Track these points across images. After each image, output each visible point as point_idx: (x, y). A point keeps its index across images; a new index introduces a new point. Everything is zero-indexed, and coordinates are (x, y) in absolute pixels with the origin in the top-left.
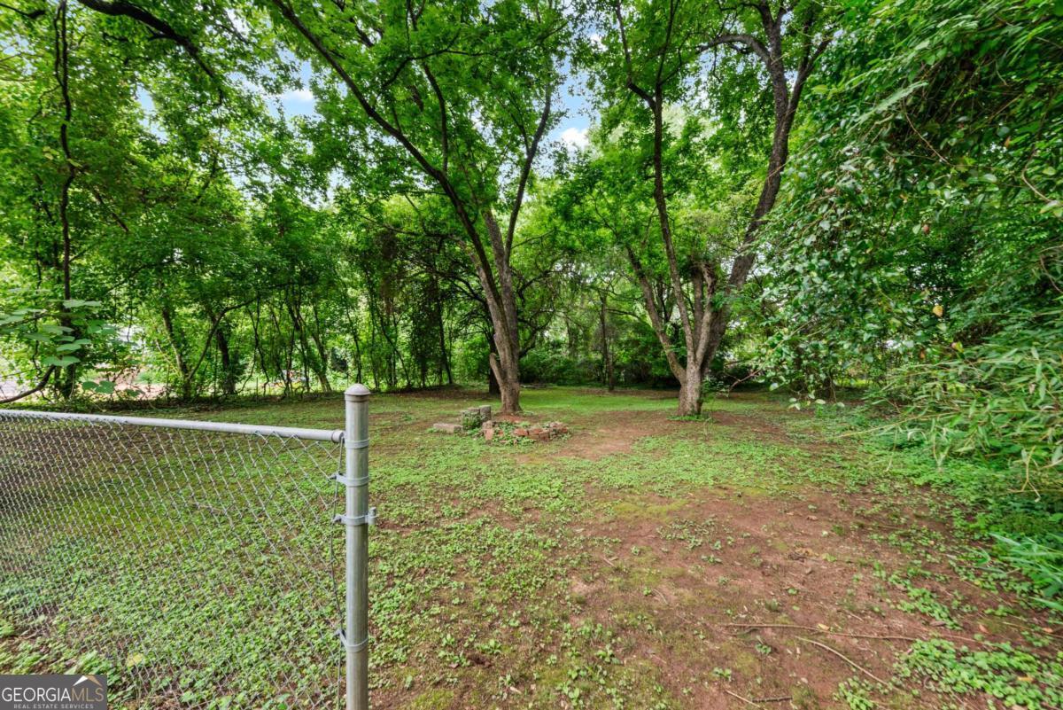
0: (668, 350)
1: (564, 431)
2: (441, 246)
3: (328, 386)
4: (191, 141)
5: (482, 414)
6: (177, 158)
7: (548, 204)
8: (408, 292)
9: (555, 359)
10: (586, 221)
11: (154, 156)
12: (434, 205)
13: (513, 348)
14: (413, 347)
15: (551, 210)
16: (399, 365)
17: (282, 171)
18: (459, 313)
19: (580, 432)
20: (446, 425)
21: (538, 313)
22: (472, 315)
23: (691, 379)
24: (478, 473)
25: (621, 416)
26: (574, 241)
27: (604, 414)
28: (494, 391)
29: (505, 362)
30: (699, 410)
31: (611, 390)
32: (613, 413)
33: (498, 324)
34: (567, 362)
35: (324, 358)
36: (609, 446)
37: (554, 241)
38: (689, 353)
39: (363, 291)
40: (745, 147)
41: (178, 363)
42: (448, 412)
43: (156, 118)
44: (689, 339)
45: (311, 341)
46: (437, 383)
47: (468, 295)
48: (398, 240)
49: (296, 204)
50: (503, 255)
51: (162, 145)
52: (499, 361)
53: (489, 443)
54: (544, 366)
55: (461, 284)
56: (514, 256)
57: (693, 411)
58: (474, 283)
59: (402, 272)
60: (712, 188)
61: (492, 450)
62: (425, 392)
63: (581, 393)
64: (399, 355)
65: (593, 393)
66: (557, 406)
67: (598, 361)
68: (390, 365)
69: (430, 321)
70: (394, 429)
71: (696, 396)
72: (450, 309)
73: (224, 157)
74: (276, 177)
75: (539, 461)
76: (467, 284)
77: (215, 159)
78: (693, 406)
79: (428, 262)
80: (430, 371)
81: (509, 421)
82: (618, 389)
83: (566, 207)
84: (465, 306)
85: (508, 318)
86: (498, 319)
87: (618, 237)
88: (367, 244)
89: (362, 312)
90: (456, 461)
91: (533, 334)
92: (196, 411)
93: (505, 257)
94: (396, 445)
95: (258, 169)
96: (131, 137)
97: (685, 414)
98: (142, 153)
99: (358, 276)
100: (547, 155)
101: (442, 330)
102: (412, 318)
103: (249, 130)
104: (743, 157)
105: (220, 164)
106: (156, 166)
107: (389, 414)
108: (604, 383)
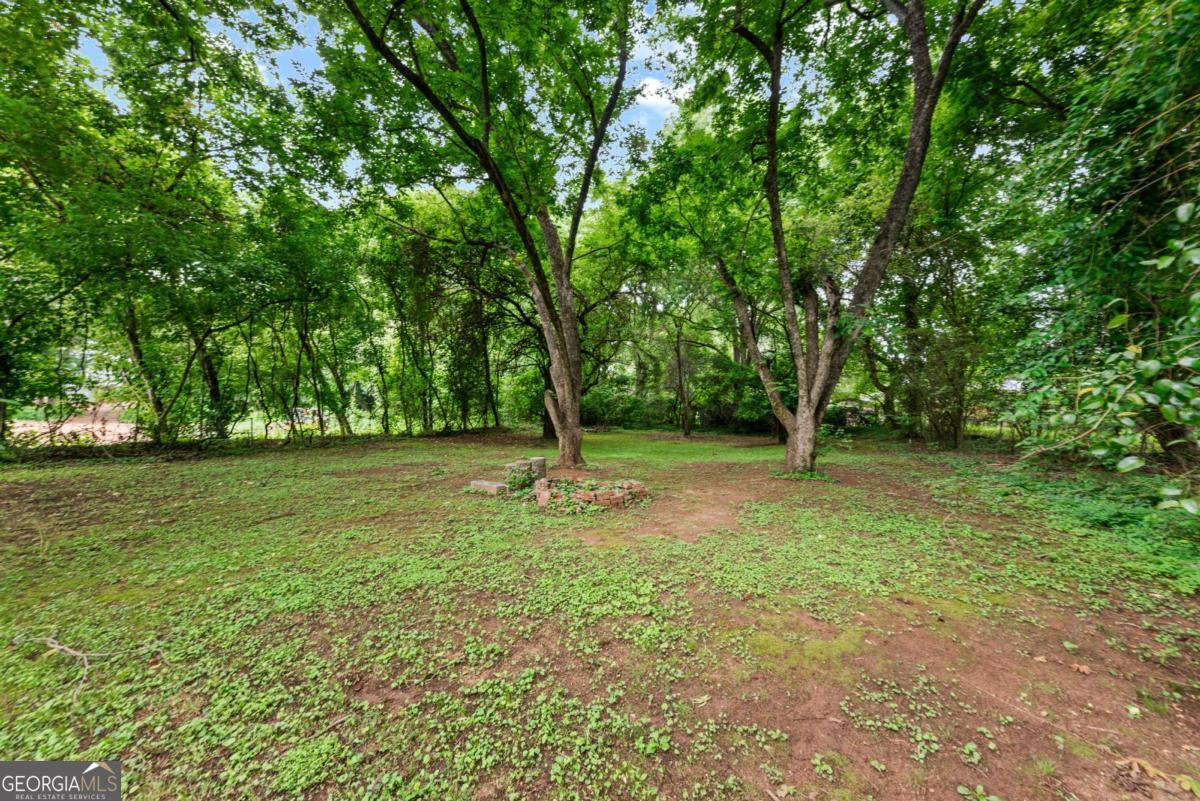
0: (772, 388)
1: (642, 494)
2: (484, 258)
3: (349, 427)
4: (158, 113)
5: (534, 468)
6: (143, 135)
7: (620, 203)
8: (447, 316)
9: (621, 398)
10: (668, 226)
11: (110, 131)
12: (476, 206)
13: (573, 385)
14: (451, 382)
15: (624, 211)
16: (435, 403)
17: (283, 159)
18: (508, 342)
19: (663, 494)
20: (486, 483)
21: (603, 341)
22: (524, 342)
23: (803, 427)
24: (527, 563)
25: (708, 470)
26: (648, 254)
27: (686, 467)
28: (550, 435)
29: (564, 401)
30: (812, 465)
31: (687, 434)
32: (697, 466)
33: (555, 354)
34: (636, 402)
35: (345, 395)
36: (705, 517)
37: (624, 253)
38: (801, 392)
39: (391, 314)
40: (865, 136)
41: (151, 398)
42: (491, 463)
43: (111, 80)
44: (801, 374)
45: (327, 373)
46: (481, 425)
47: (519, 320)
48: (433, 250)
49: (301, 199)
50: (564, 268)
51: (122, 117)
52: (556, 401)
53: (542, 510)
54: (607, 405)
55: (511, 306)
56: (575, 273)
57: (805, 467)
58: (526, 305)
59: (438, 292)
60: (824, 187)
61: (548, 522)
62: (465, 435)
63: (653, 439)
64: (436, 391)
65: (666, 439)
66: (625, 455)
67: (670, 401)
68: (425, 403)
69: (473, 352)
70: (419, 487)
71: (809, 448)
72: (497, 336)
73: (207, 136)
74: (277, 165)
75: (613, 542)
76: (518, 306)
77: (193, 137)
78: (805, 461)
79: (470, 279)
80: (472, 410)
81: (570, 479)
82: (694, 433)
83: (641, 206)
84: (515, 334)
85: (568, 347)
86: (556, 346)
87: (706, 247)
88: (393, 253)
89: (389, 340)
90: (496, 542)
91: (595, 368)
92: (168, 460)
93: (565, 269)
94: (416, 514)
95: (253, 154)
96: (77, 104)
97: (795, 470)
98: (94, 126)
99: (385, 295)
100: (618, 143)
101: (487, 361)
102: (451, 348)
103: (238, 102)
104: (861, 148)
105: (202, 146)
106: (115, 143)
107: (417, 465)
108: (678, 426)
